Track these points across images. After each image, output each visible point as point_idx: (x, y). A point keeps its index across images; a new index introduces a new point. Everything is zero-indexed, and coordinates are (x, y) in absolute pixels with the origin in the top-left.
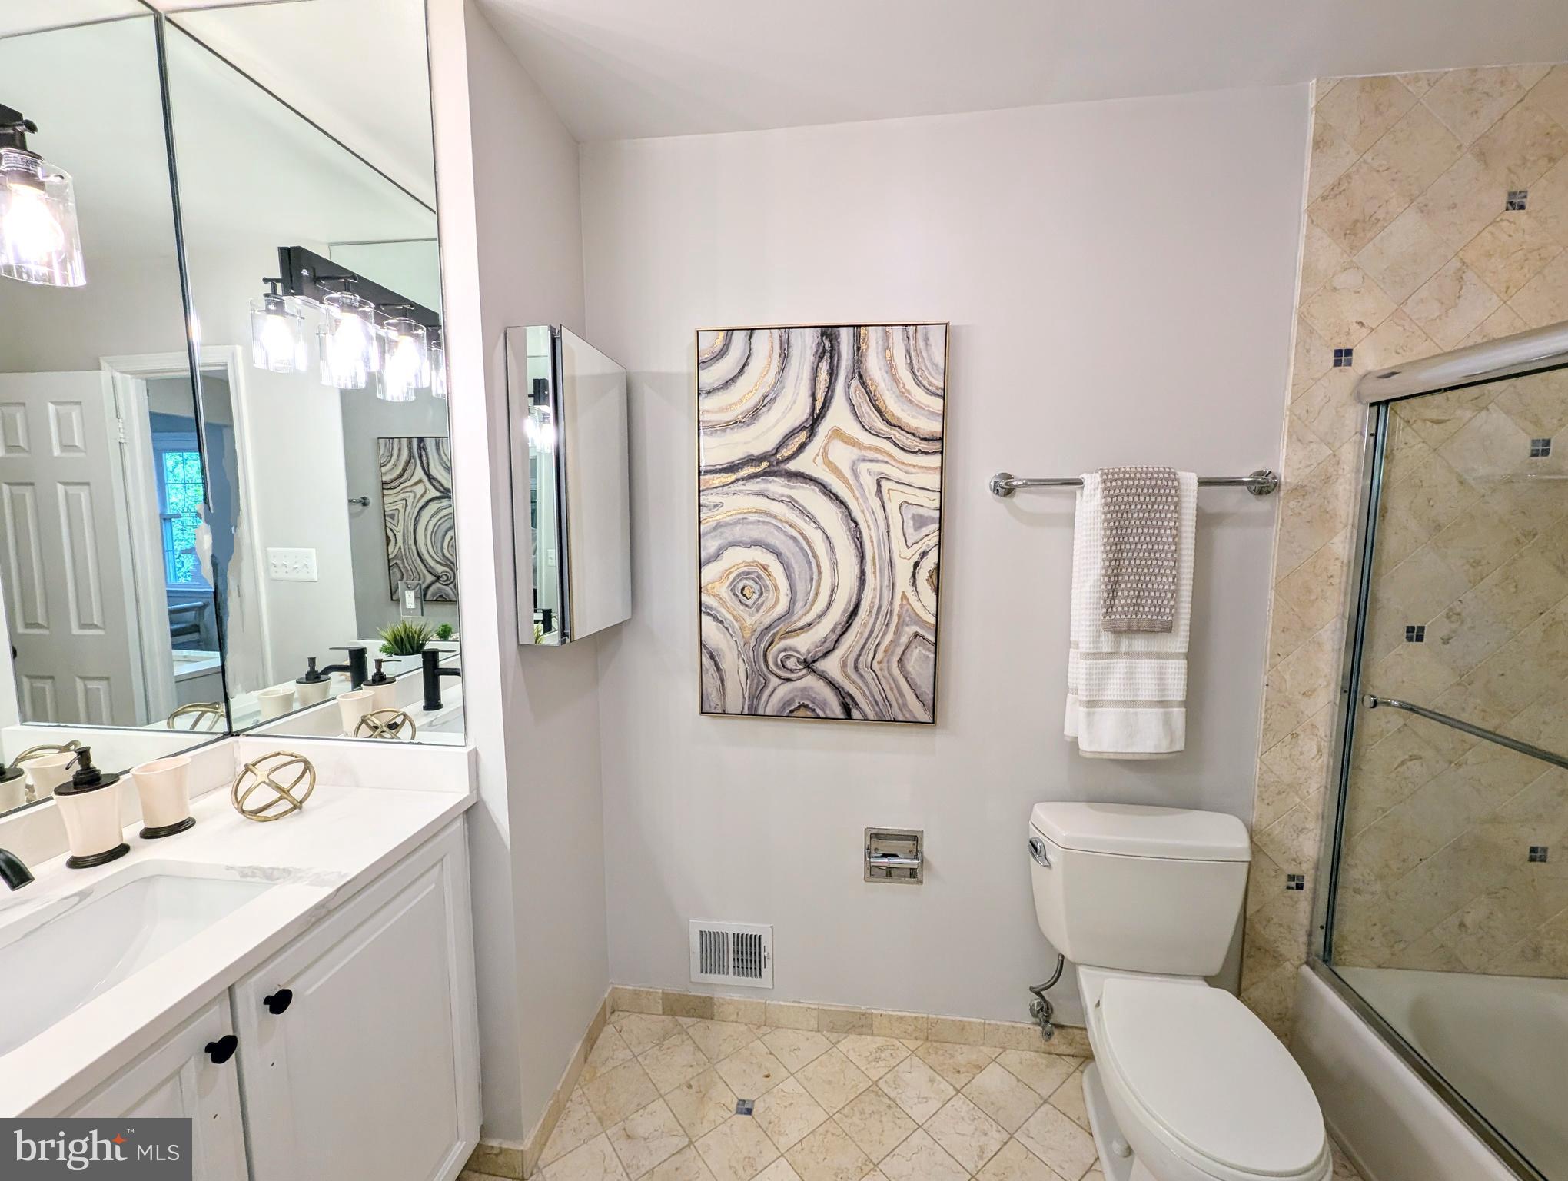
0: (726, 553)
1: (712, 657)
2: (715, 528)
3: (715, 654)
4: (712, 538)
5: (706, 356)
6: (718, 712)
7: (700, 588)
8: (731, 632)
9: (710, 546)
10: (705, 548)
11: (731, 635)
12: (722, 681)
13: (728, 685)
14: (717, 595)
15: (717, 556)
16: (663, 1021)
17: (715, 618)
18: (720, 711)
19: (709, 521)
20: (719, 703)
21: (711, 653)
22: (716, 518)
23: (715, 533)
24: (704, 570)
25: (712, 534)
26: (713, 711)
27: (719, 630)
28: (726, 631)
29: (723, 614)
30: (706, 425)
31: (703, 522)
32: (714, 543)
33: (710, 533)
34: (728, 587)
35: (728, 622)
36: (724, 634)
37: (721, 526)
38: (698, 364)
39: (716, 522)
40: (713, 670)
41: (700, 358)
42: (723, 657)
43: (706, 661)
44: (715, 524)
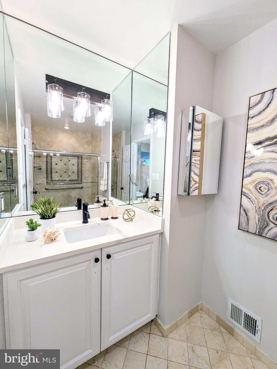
0: (254, 174)
1: (245, 211)
2: (250, 165)
3: (246, 209)
4: (249, 169)
5: (253, 105)
6: (245, 230)
7: (242, 186)
8: (253, 203)
9: (248, 171)
10: (246, 172)
11: (253, 204)
12: (248, 219)
13: (250, 222)
14: (249, 189)
15: (250, 175)
16: (216, 324)
17: (247, 197)
18: (246, 230)
19: (248, 163)
20: (246, 228)
21: (244, 209)
22: (251, 162)
23: (250, 167)
24: (244, 180)
25: (249, 167)
26: (243, 230)
27: (248, 201)
28: (251, 202)
29: (250, 196)
30: (250, 129)
31: (245, 163)
32: (249, 170)
33: (248, 167)
34: (254, 186)
35: (253, 199)
36: (251, 203)
37: (253, 165)
38: (249, 108)
39: (251, 163)
40: (244, 215)
41: (250, 106)
42: (249, 211)
43: (242, 211)
44: (250, 163)
